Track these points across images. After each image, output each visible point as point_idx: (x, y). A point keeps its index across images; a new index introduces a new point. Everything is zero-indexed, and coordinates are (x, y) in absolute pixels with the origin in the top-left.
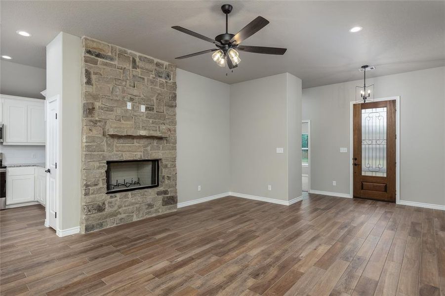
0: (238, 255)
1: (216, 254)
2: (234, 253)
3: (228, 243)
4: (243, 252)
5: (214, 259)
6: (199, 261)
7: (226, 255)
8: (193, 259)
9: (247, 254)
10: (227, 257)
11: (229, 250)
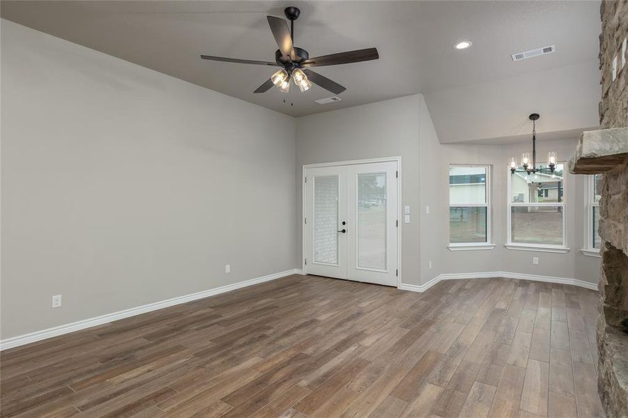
0: (277, 357)
1: (307, 356)
2: (281, 360)
3: (290, 378)
4: (269, 361)
5: (309, 351)
6: (327, 347)
7: (293, 356)
8: (336, 349)
9: (262, 359)
10: (292, 353)
11: (289, 363)
